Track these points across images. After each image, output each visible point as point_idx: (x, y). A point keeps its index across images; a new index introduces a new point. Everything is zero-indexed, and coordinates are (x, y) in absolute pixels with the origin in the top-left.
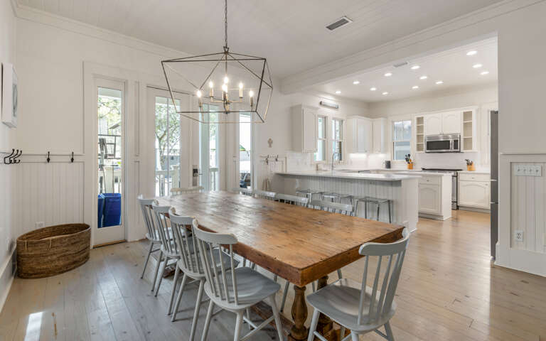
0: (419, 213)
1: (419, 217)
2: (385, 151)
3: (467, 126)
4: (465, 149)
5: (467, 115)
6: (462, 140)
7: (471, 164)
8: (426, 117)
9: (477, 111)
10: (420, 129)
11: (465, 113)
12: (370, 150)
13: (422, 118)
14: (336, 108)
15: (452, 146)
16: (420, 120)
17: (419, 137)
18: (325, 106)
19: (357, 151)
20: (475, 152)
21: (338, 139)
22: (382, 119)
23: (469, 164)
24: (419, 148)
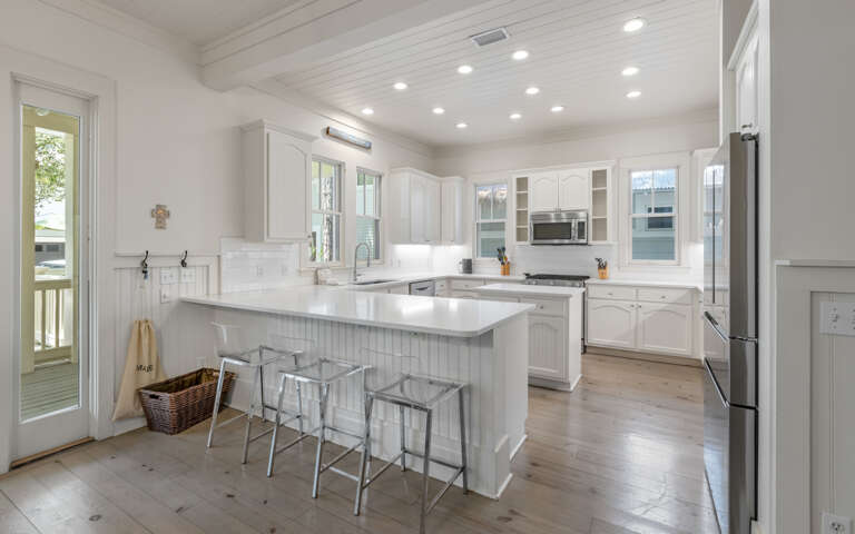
0: (530, 377)
1: (530, 385)
2: (462, 242)
3: (599, 197)
4: (594, 239)
5: (599, 177)
6: (591, 222)
7: (605, 267)
8: (533, 178)
9: (613, 170)
10: (522, 199)
11: (595, 173)
12: (436, 238)
13: (526, 179)
14: (367, 148)
15: (574, 233)
16: (522, 183)
17: (521, 216)
18: (338, 138)
19: (409, 240)
20: (610, 245)
21: (371, 212)
22: (457, 178)
23: (602, 266)
24: (520, 236)
